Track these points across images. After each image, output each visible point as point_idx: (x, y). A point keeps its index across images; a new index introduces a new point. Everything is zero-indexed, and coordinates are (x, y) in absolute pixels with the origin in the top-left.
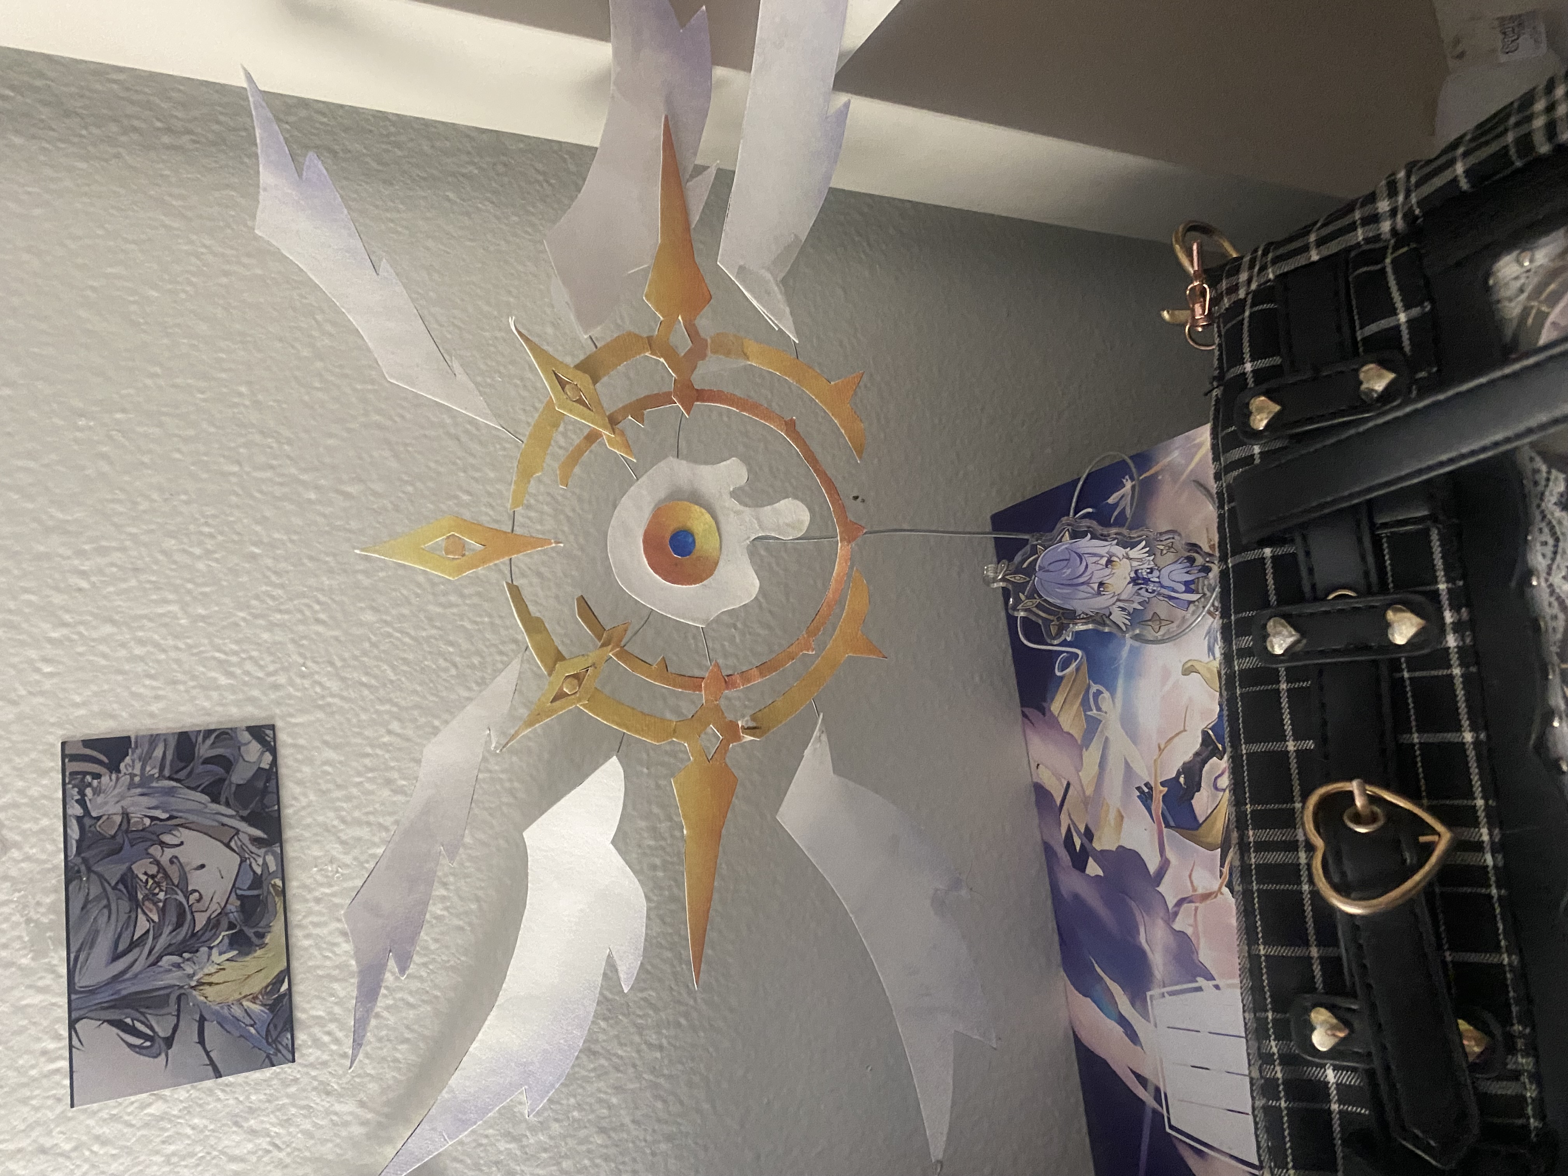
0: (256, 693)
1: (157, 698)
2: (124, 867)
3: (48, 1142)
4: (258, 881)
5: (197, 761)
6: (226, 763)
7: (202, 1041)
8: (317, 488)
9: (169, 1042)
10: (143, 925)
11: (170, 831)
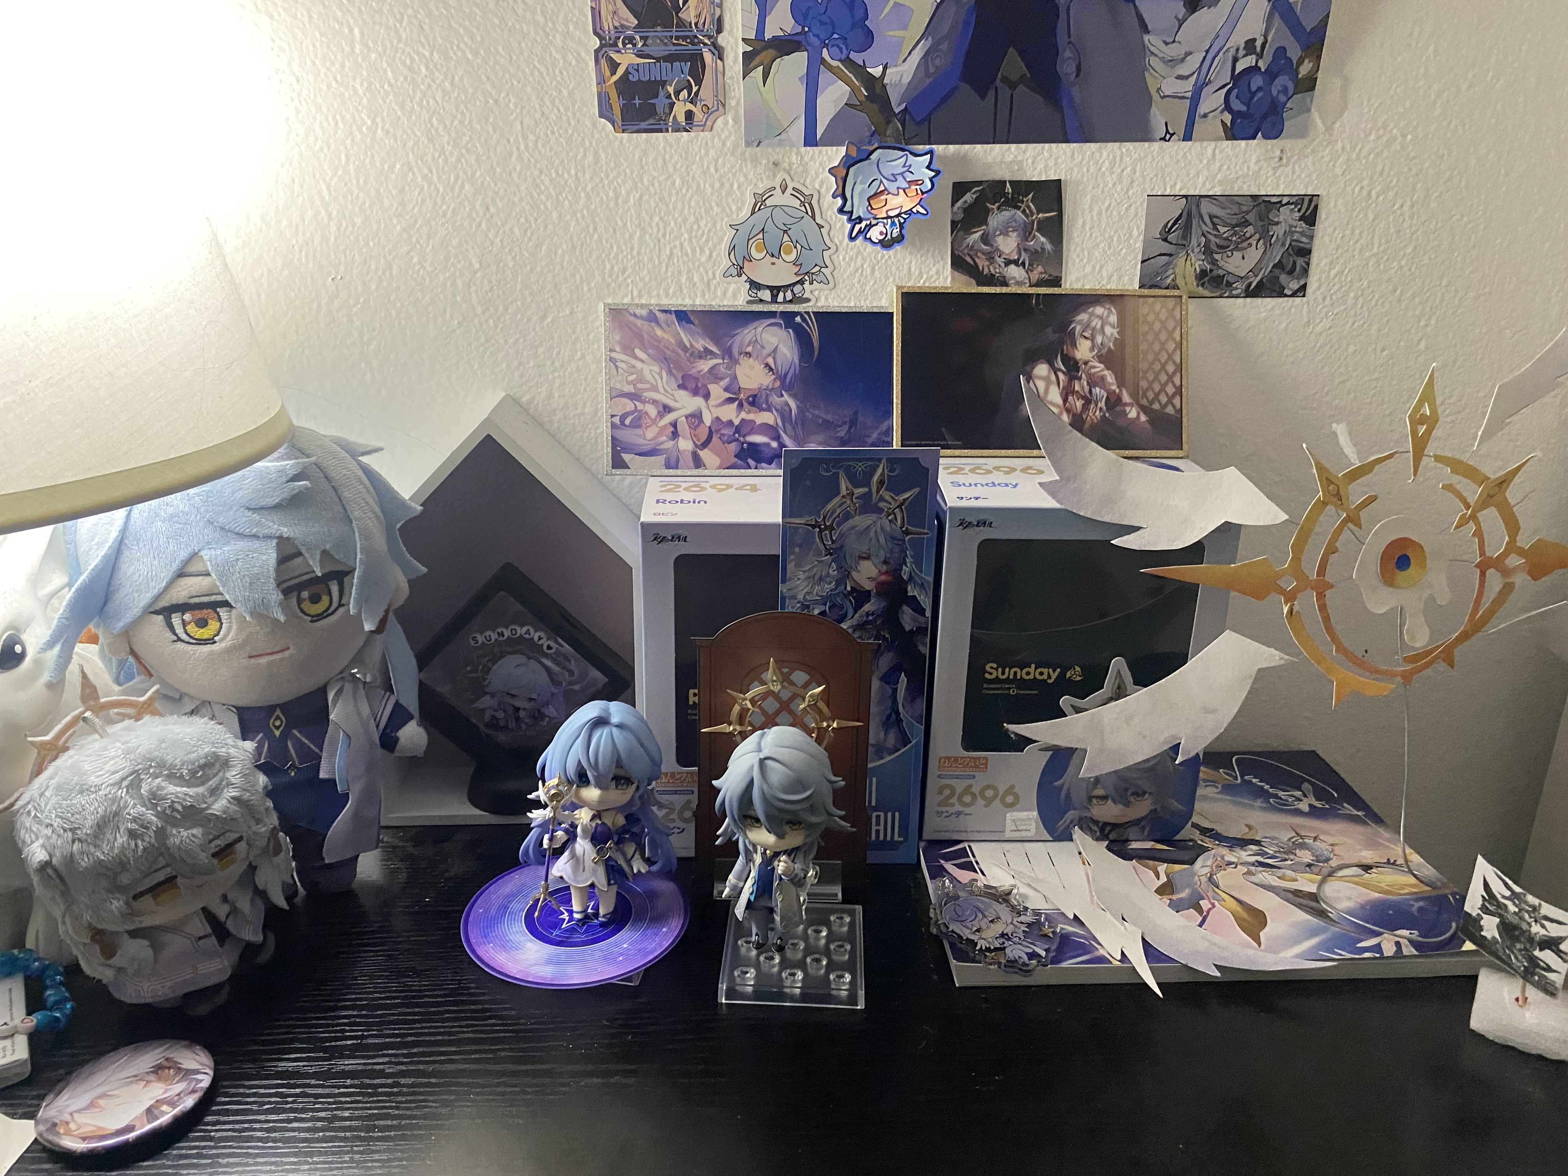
0: (1323, 289)
1: (1331, 240)
2: (1252, 221)
3: (1136, 183)
4: (1229, 284)
5: (1295, 258)
7: (1160, 254)
8: (1426, 326)
9: (1165, 240)
10: (1222, 229)
11: (1265, 243)
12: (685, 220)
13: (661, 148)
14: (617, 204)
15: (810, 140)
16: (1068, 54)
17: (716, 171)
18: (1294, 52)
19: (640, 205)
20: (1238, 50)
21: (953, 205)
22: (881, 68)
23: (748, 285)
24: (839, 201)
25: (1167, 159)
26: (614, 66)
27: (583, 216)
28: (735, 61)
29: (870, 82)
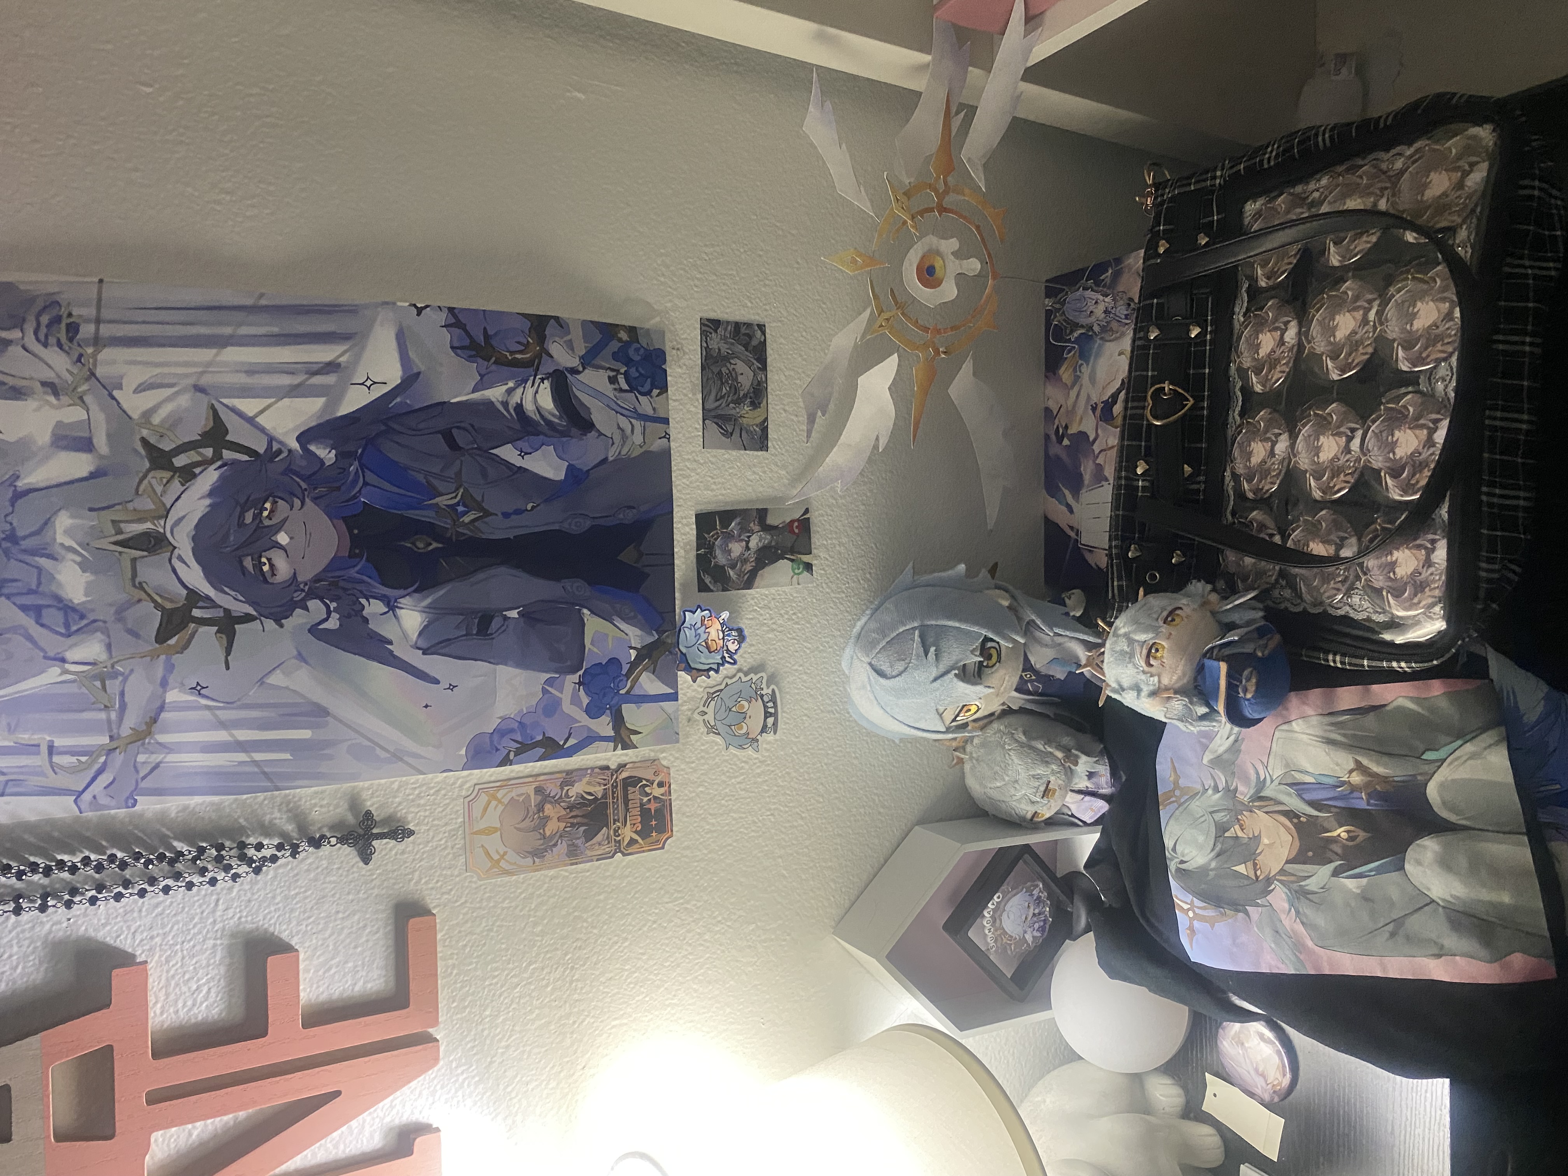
0: (759, 312)
1: (729, 307)
2: (718, 369)
3: (697, 458)
4: (759, 383)
5: (741, 334)
6: (750, 337)
7: (741, 437)
8: (782, 230)
9: (732, 434)
10: (724, 391)
11: (733, 358)
12: (725, 782)
13: (681, 803)
14: (715, 831)
15: (674, 697)
16: (621, 516)
17: (693, 762)
18: (614, 346)
19: (715, 814)
20: (615, 389)
21: (712, 591)
22: (631, 651)
23: (764, 734)
24: (712, 673)
25: (680, 436)
26: (632, 842)
27: (722, 854)
28: (627, 755)
29: (639, 658)
